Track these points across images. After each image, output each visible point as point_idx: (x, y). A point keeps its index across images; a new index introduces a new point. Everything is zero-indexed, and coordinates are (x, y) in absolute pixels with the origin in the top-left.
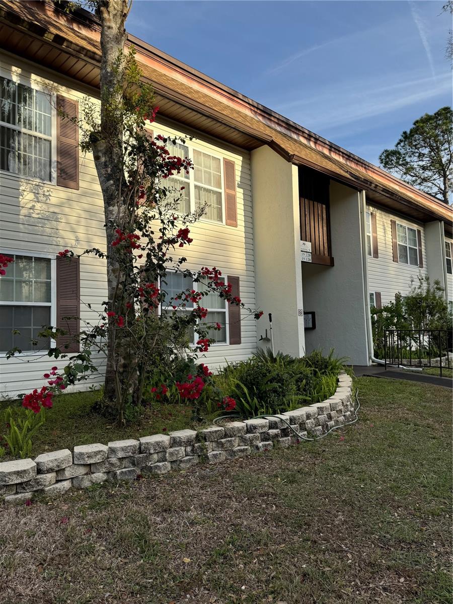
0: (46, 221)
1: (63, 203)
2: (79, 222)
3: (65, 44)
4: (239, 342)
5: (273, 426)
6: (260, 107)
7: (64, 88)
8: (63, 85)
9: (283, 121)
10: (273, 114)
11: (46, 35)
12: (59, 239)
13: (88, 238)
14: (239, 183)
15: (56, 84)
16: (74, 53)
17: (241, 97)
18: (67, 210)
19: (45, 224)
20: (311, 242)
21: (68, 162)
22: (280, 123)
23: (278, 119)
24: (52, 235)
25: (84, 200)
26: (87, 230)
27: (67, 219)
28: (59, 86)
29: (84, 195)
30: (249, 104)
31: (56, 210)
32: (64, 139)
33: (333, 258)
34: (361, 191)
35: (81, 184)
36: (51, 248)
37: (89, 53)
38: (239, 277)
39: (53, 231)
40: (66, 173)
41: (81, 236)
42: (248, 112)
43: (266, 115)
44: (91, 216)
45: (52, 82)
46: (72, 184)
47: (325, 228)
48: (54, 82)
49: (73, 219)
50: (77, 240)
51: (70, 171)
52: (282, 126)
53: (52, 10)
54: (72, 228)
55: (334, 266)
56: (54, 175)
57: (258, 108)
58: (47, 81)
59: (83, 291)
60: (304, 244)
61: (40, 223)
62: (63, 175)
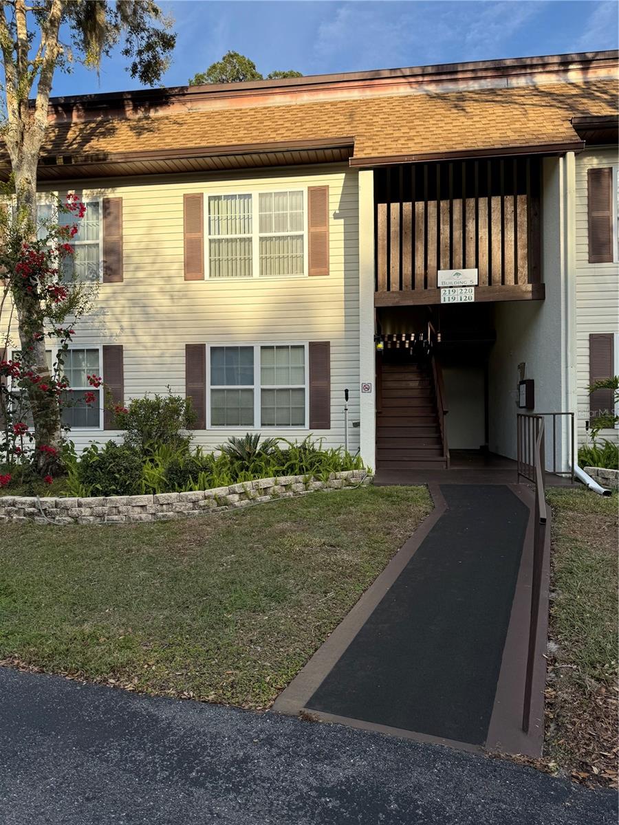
0: (96, 317)
1: (108, 297)
2: (123, 311)
3: (73, 161)
4: (327, 427)
6: (430, 70)
7: (110, 190)
8: (108, 188)
9: (486, 70)
10: (460, 69)
11: (57, 162)
12: (106, 331)
13: (132, 325)
14: (337, 212)
15: (103, 190)
16: (83, 163)
17: (387, 74)
18: (112, 303)
19: (94, 319)
21: (113, 258)
22: (480, 74)
23: (473, 71)
24: (101, 328)
25: (128, 289)
26: (130, 318)
27: (112, 311)
28: (106, 190)
29: (128, 285)
30: (404, 77)
31: (104, 305)
32: (109, 239)
35: (126, 275)
36: (98, 340)
38: (329, 342)
39: (101, 324)
40: (111, 269)
41: (125, 324)
42: (404, 90)
43: (444, 77)
44: (133, 304)
45: (99, 190)
46: (116, 278)
48: (101, 188)
49: (118, 310)
50: (122, 329)
51: (114, 267)
52: (485, 78)
54: (117, 318)
55: (544, 299)
56: (101, 274)
57: (423, 75)
58: (96, 191)
59: (126, 375)
60: (457, 274)
61: (89, 319)
62: (109, 272)
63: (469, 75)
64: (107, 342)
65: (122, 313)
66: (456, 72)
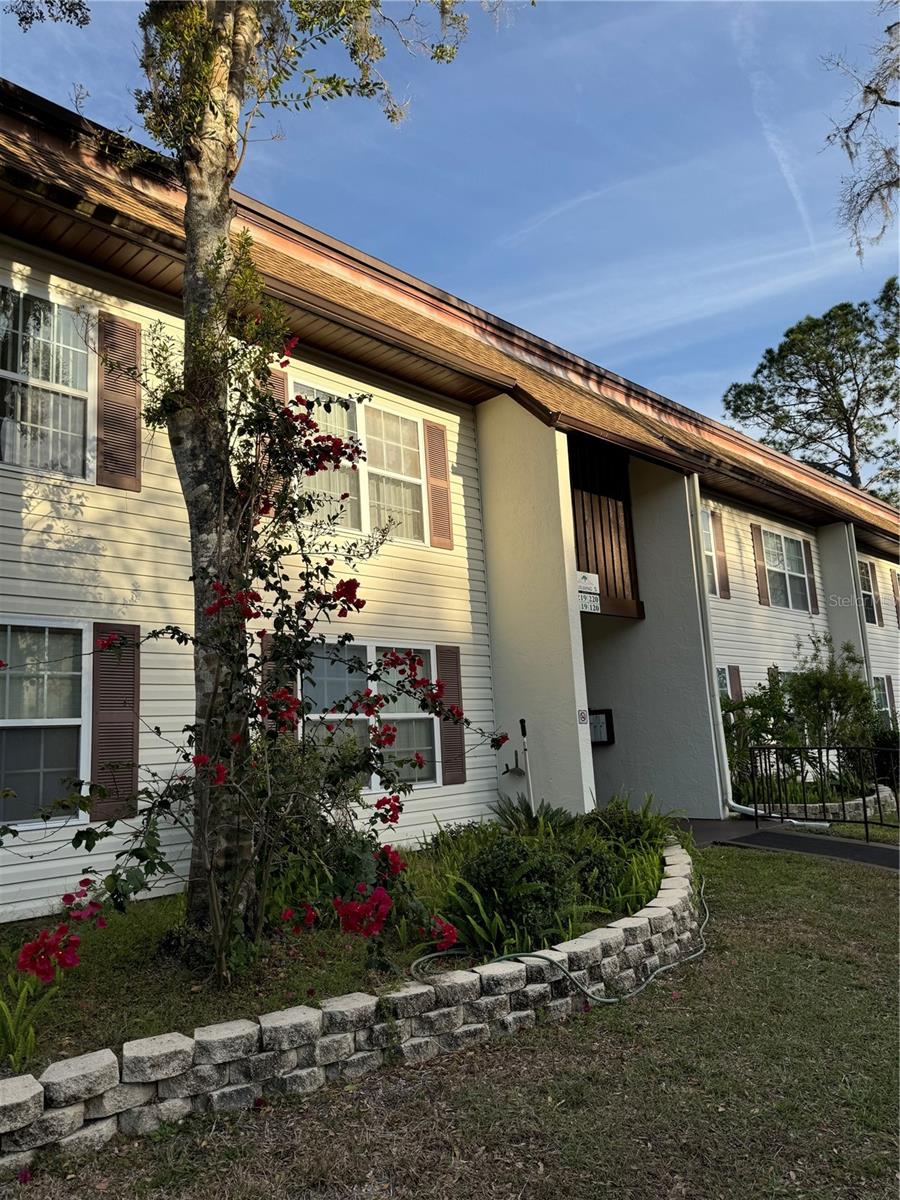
0: (74, 557)
1: (108, 518)
2: (139, 553)
3: (116, 221)
4: (462, 780)
5: (534, 975)
6: (492, 320)
7: (113, 299)
8: (111, 294)
9: (535, 345)
10: (518, 333)
11: (79, 206)
12: (99, 590)
14: (455, 465)
15: (97, 293)
16: (134, 236)
17: (454, 302)
18: (116, 532)
19: (71, 561)
20: (597, 573)
21: (119, 438)
22: (531, 348)
23: (526, 341)
24: (86, 582)
25: (151, 510)
26: (156, 569)
27: (116, 550)
28: (105, 295)
29: (150, 501)
30: (470, 315)
31: (94, 533)
32: (112, 396)
33: (642, 603)
34: (689, 475)
35: (146, 480)
36: (82, 609)
37: (162, 236)
38: (458, 648)
39: (87, 574)
40: (115, 461)
41: (145, 581)
42: (468, 331)
43: (503, 336)
44: (164, 541)
45: (90, 290)
46: (128, 481)
47: (624, 546)
48: (94, 289)
49: (128, 550)
50: (137, 590)
51: (124, 455)
52: (534, 354)
53: (92, 154)
54: (126, 567)
55: (644, 618)
56: (92, 464)
57: (487, 323)
58: (81, 289)
59: (145, 691)
60: (584, 577)
61: (62, 559)
62: (111, 465)
63: (523, 344)
64: (103, 615)
65: (138, 557)
66: (513, 335)
